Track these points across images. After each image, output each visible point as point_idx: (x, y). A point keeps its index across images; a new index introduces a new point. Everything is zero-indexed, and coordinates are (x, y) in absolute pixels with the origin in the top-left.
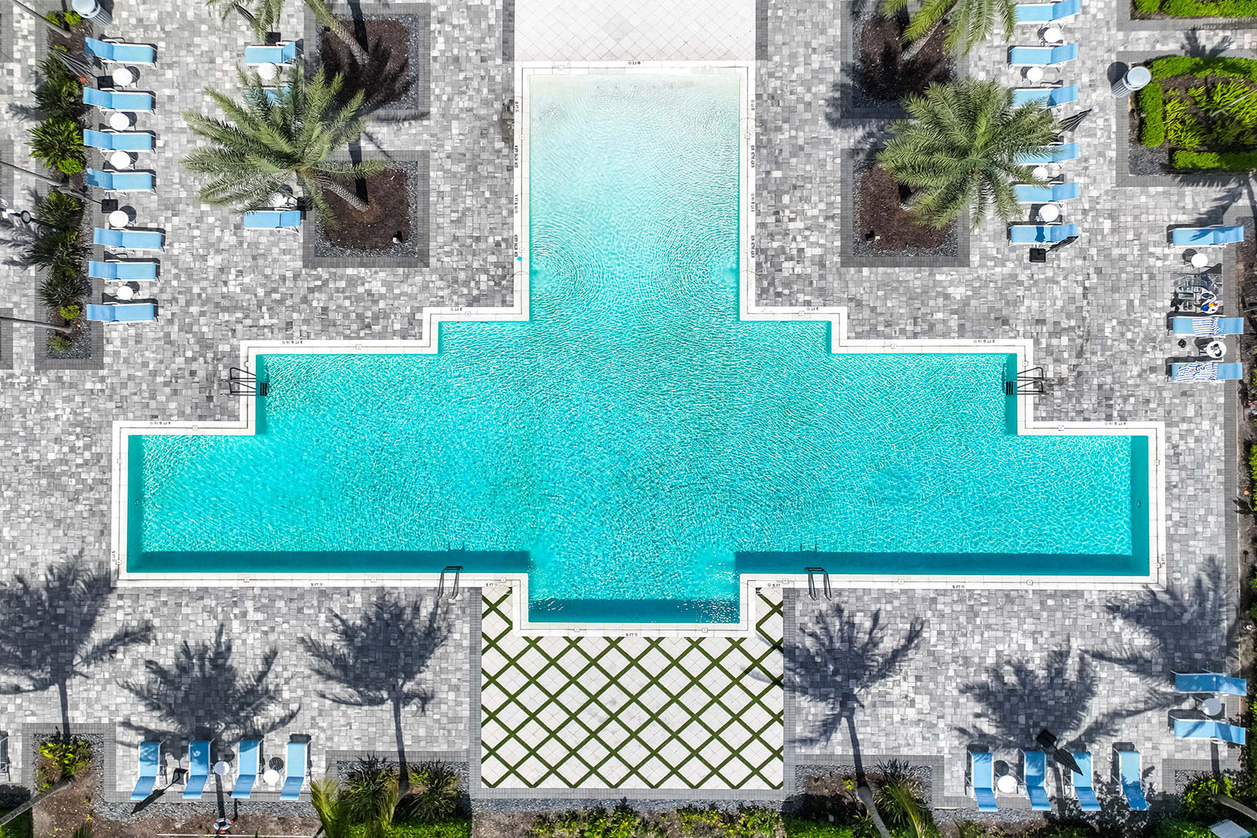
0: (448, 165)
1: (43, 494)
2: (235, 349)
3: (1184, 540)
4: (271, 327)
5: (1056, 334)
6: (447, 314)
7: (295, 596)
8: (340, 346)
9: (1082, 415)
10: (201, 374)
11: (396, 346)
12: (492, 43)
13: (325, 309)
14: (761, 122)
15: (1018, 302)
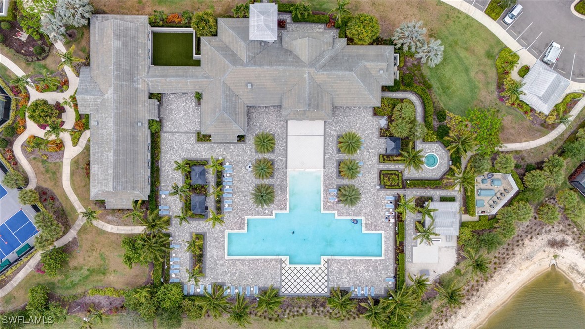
0: (277, 186)
1: (215, 243)
2: (244, 218)
3: (387, 251)
4: (250, 214)
5: (368, 216)
6: (277, 211)
7: (253, 260)
8: (260, 217)
9: (372, 230)
10: (239, 222)
11: (269, 217)
12: (284, 166)
13: (258, 211)
14: (324, 180)
15: (362, 210)
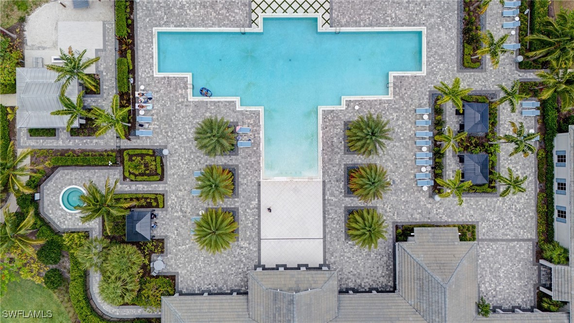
0: (339, 151)
1: (444, 54)
2: (394, 97)
3: (149, 42)
4: (385, 103)
5: (183, 102)
6: (339, 108)
7: (378, 25)
8: (367, 98)
9: (175, 78)
10: (403, 89)
11: (352, 98)
12: (328, 186)
13: (371, 108)
14: (259, 163)
15: (193, 111)
